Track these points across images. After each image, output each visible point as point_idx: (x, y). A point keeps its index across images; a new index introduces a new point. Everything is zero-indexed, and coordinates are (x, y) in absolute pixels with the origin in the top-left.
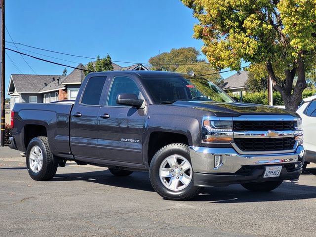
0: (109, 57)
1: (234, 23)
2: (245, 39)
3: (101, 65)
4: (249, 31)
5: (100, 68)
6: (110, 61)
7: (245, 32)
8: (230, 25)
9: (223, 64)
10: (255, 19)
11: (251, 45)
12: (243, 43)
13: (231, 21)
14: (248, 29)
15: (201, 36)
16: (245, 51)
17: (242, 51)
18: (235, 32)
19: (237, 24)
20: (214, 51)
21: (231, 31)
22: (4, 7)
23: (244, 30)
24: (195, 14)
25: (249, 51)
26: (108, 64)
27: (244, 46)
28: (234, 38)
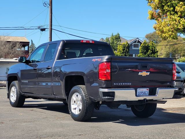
0: (119, 34)
1: (170, 8)
2: (177, 18)
3: (114, 39)
4: (179, 13)
5: (113, 40)
6: (119, 36)
7: (177, 14)
8: (167, 10)
9: (166, 35)
10: (183, 5)
11: (181, 22)
12: (176, 21)
13: (168, 7)
14: (179, 12)
15: (153, 18)
16: (178, 26)
17: (175, 26)
18: (171, 14)
19: (172, 8)
20: (160, 27)
21: (168, 13)
22: (52, 5)
23: (176, 13)
24: (149, 4)
25: (180, 26)
26: (118, 38)
27: (177, 23)
28: (170, 18)
